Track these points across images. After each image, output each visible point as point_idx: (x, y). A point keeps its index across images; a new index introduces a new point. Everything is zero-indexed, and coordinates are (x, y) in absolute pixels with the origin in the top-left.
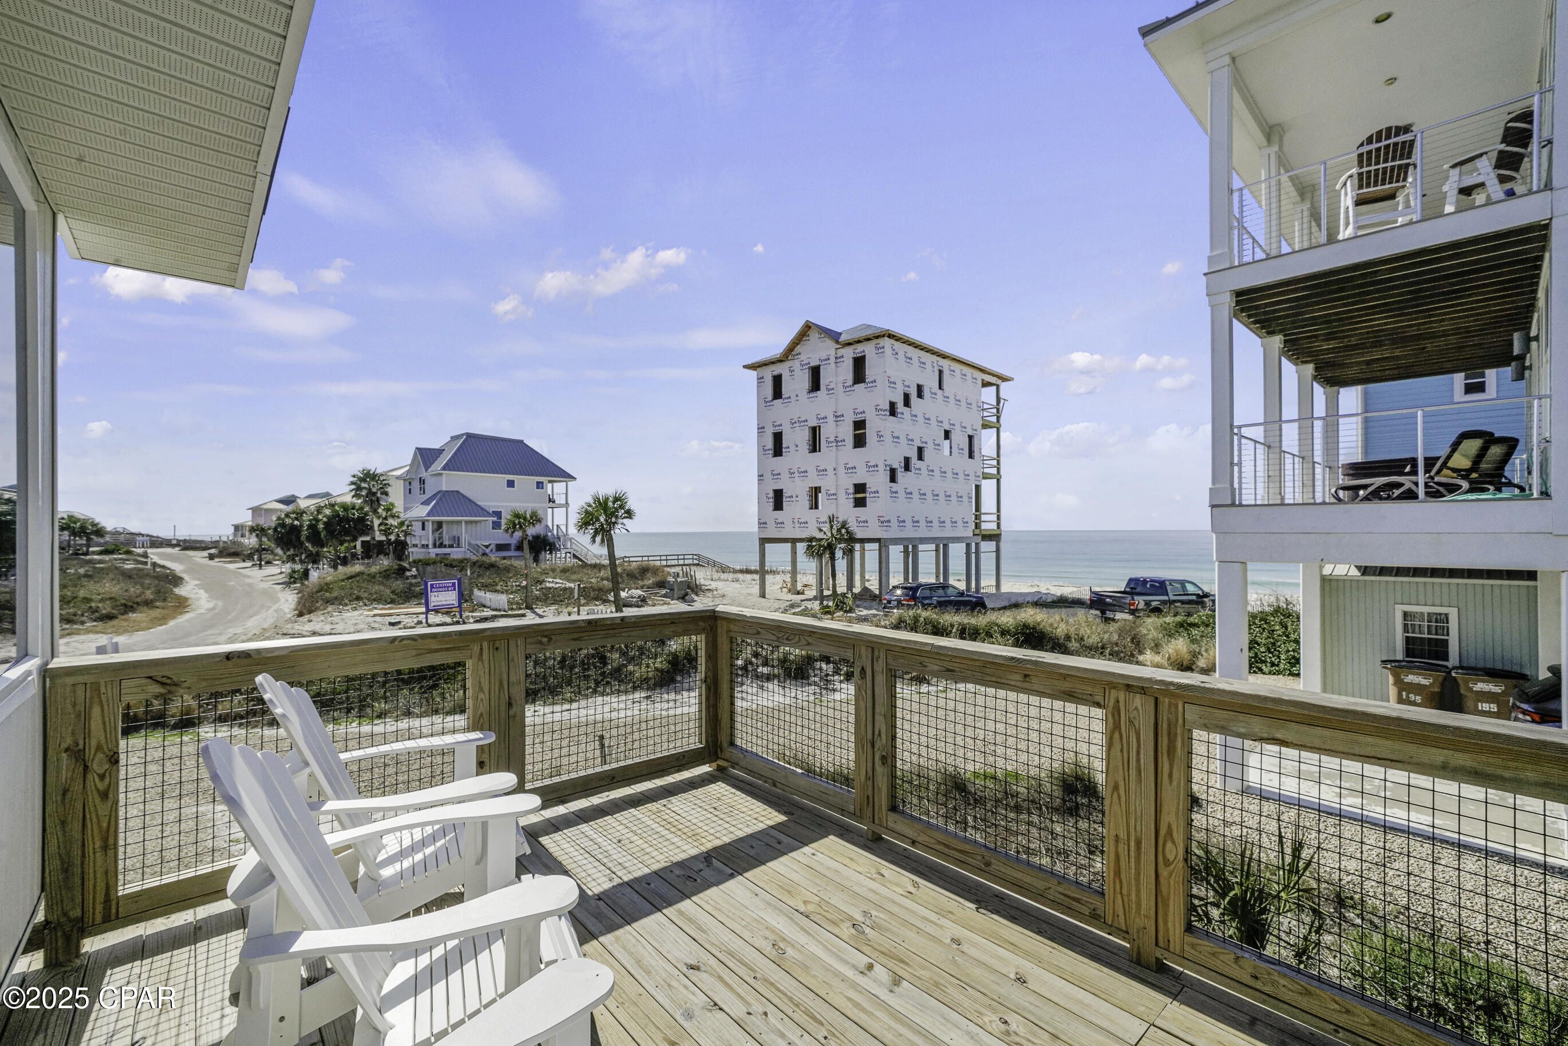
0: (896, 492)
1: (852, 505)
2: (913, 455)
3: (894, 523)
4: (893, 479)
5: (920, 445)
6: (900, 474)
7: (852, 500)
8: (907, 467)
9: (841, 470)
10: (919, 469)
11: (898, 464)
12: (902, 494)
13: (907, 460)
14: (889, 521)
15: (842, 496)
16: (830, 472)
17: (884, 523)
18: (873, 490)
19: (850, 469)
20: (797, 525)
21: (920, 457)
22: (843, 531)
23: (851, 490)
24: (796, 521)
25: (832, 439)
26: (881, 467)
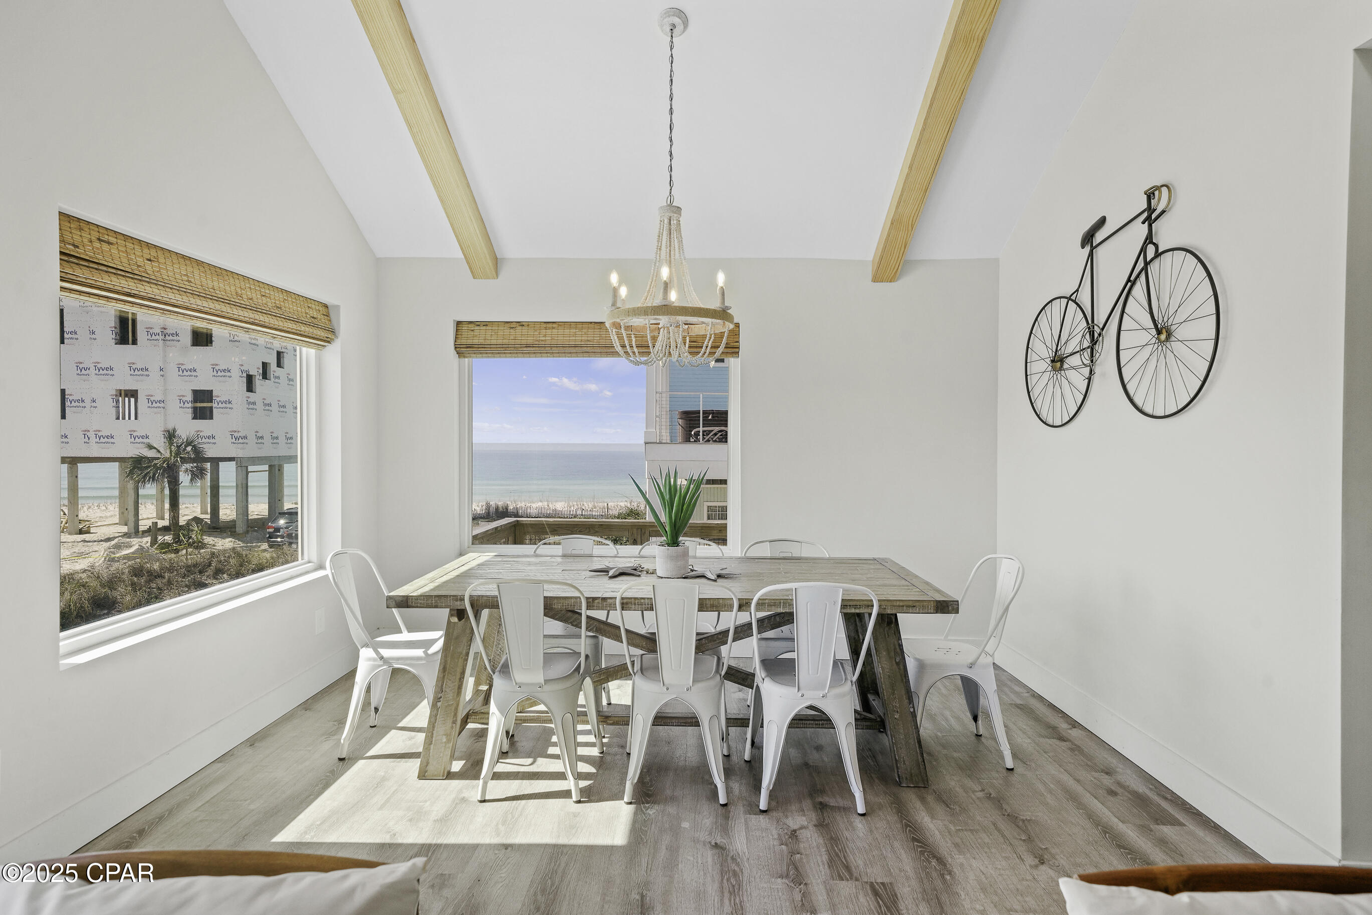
0: (254, 403)
1: (190, 416)
2: (272, 360)
3: (252, 439)
4: (250, 388)
5: (279, 350)
6: (258, 382)
7: (190, 410)
8: (265, 376)
9: (172, 372)
10: (278, 378)
11: (255, 370)
12: (260, 406)
13: (265, 365)
14: (245, 437)
15: (173, 405)
16: (154, 373)
17: (237, 438)
18: (223, 399)
19: (185, 371)
20: (93, 439)
21: (279, 365)
22: (189, 448)
23: (189, 397)
24: (91, 434)
25: (158, 330)
26: (236, 373)
